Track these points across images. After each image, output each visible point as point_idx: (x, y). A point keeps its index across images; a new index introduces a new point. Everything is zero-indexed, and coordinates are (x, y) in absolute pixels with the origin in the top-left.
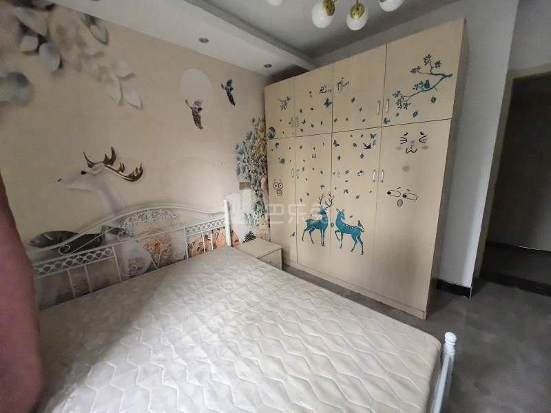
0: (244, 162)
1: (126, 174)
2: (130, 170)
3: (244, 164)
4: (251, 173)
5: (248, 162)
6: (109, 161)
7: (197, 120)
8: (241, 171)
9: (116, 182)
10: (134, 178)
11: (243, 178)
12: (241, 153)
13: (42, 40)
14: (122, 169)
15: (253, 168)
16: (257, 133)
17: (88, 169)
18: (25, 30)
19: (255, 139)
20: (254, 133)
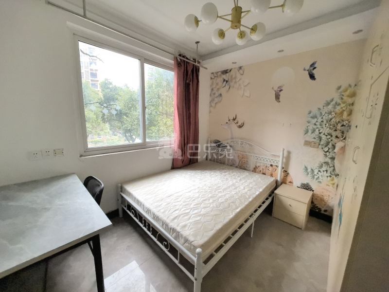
0: (315, 124)
1: (238, 125)
2: (239, 124)
3: (315, 127)
4: (321, 135)
5: (321, 125)
6: (234, 119)
7: (277, 97)
8: (310, 132)
9: (234, 127)
10: (240, 127)
11: (310, 137)
12: (314, 117)
13: (227, 82)
14: (237, 123)
15: (326, 130)
16: (342, 98)
17: (228, 122)
18: (224, 80)
19: (337, 104)
20: (337, 99)
